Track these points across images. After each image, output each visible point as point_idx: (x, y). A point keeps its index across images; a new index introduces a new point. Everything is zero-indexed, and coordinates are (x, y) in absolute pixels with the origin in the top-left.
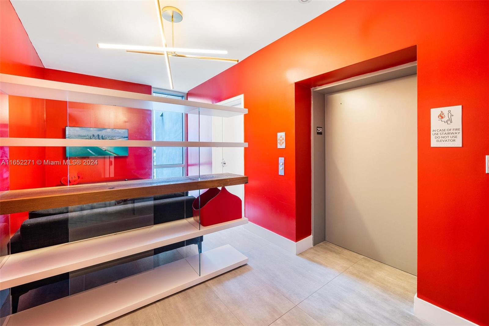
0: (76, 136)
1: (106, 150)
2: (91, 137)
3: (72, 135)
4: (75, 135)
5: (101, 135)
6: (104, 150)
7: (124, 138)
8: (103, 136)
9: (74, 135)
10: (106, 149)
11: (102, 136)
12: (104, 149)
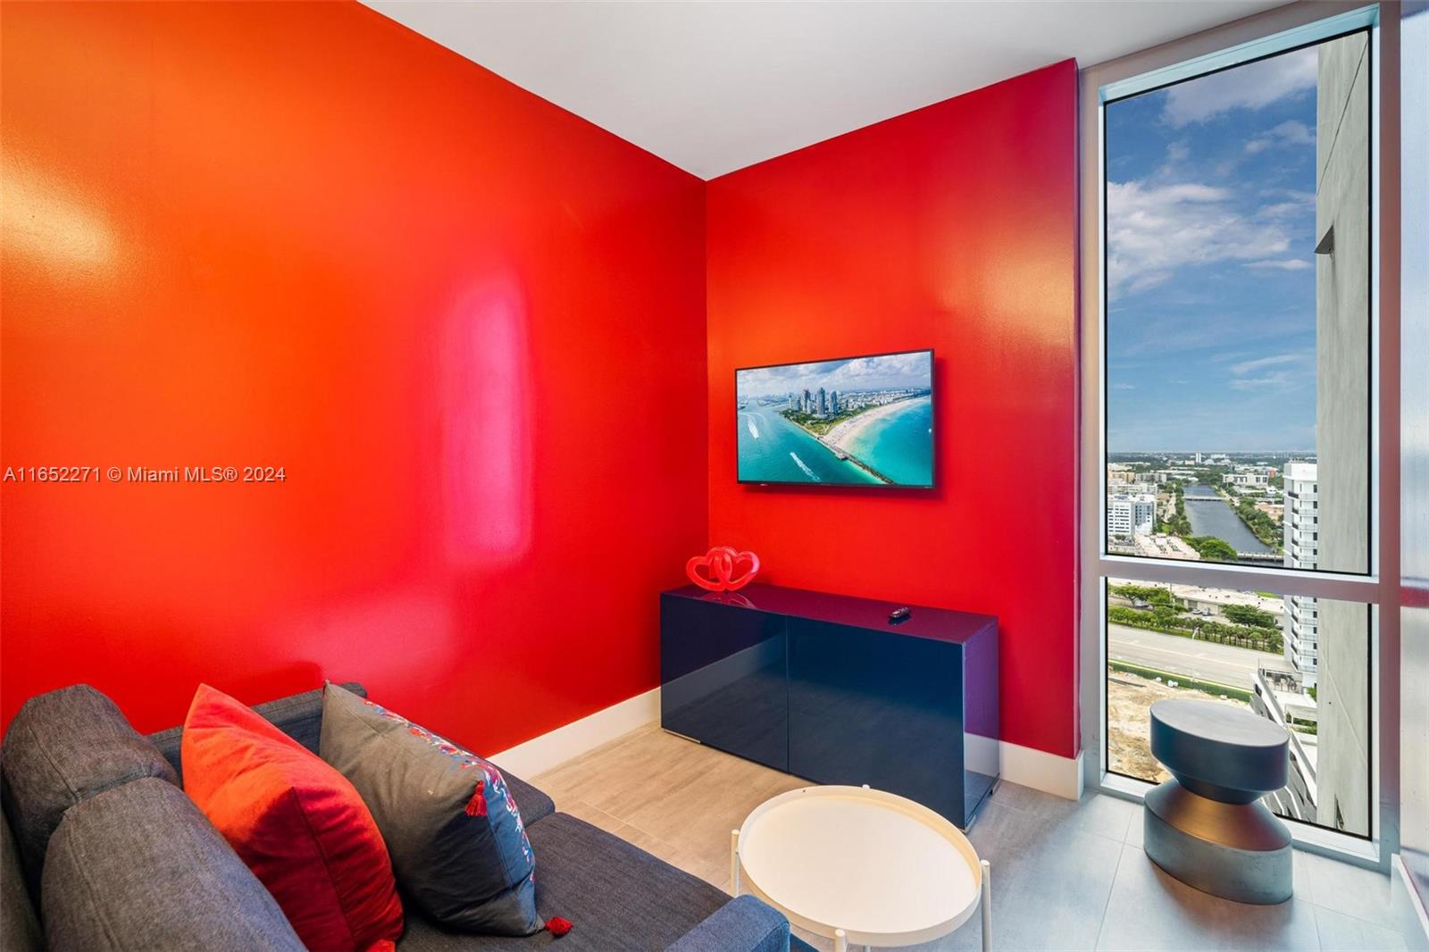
0: (761, 402)
1: (846, 458)
2: (799, 401)
3: (751, 399)
4: (758, 399)
5: (831, 392)
6: (840, 456)
7: (915, 396)
8: (838, 393)
9: (754, 399)
10: (849, 451)
11: (835, 393)
12: (839, 451)
